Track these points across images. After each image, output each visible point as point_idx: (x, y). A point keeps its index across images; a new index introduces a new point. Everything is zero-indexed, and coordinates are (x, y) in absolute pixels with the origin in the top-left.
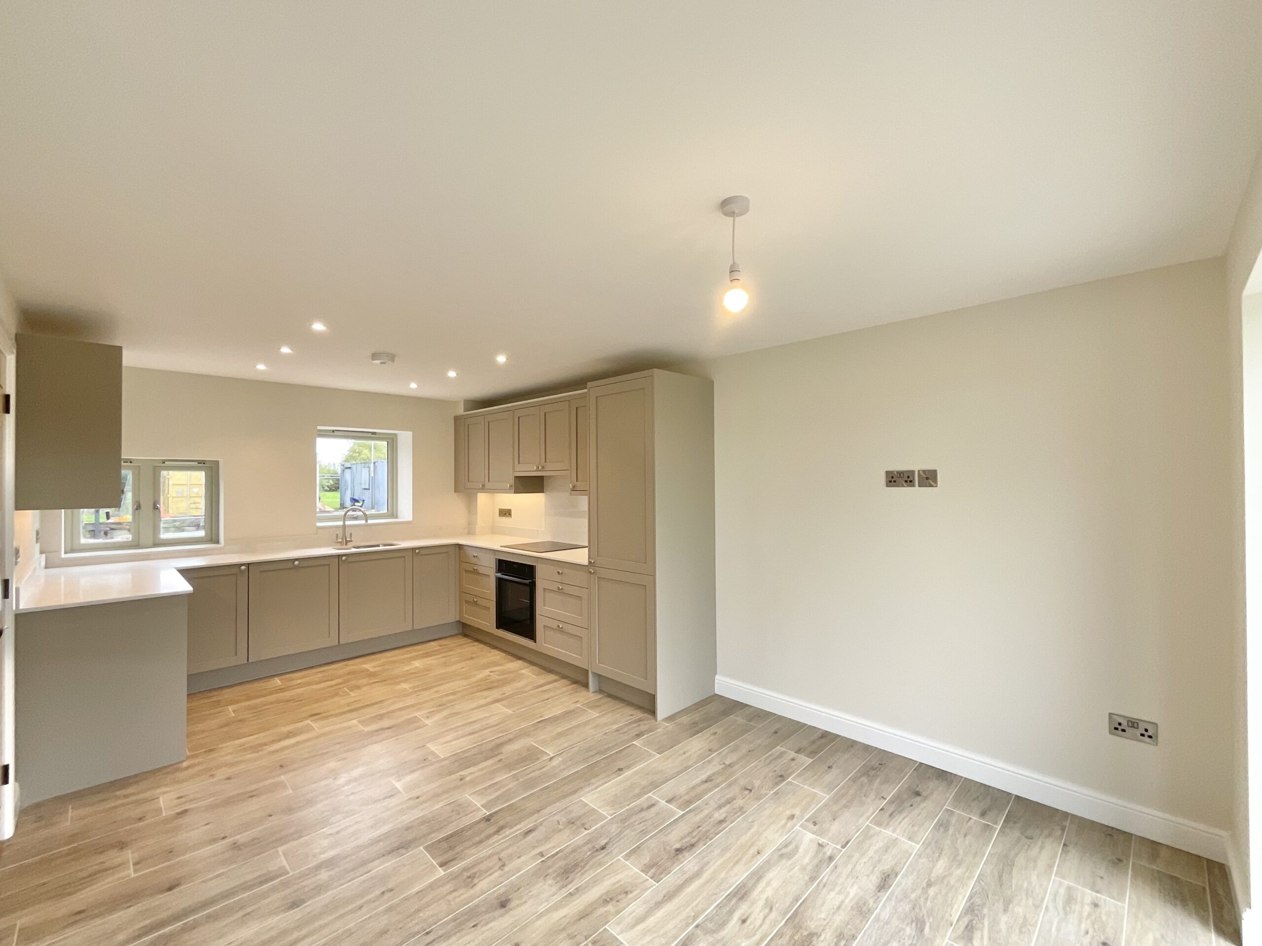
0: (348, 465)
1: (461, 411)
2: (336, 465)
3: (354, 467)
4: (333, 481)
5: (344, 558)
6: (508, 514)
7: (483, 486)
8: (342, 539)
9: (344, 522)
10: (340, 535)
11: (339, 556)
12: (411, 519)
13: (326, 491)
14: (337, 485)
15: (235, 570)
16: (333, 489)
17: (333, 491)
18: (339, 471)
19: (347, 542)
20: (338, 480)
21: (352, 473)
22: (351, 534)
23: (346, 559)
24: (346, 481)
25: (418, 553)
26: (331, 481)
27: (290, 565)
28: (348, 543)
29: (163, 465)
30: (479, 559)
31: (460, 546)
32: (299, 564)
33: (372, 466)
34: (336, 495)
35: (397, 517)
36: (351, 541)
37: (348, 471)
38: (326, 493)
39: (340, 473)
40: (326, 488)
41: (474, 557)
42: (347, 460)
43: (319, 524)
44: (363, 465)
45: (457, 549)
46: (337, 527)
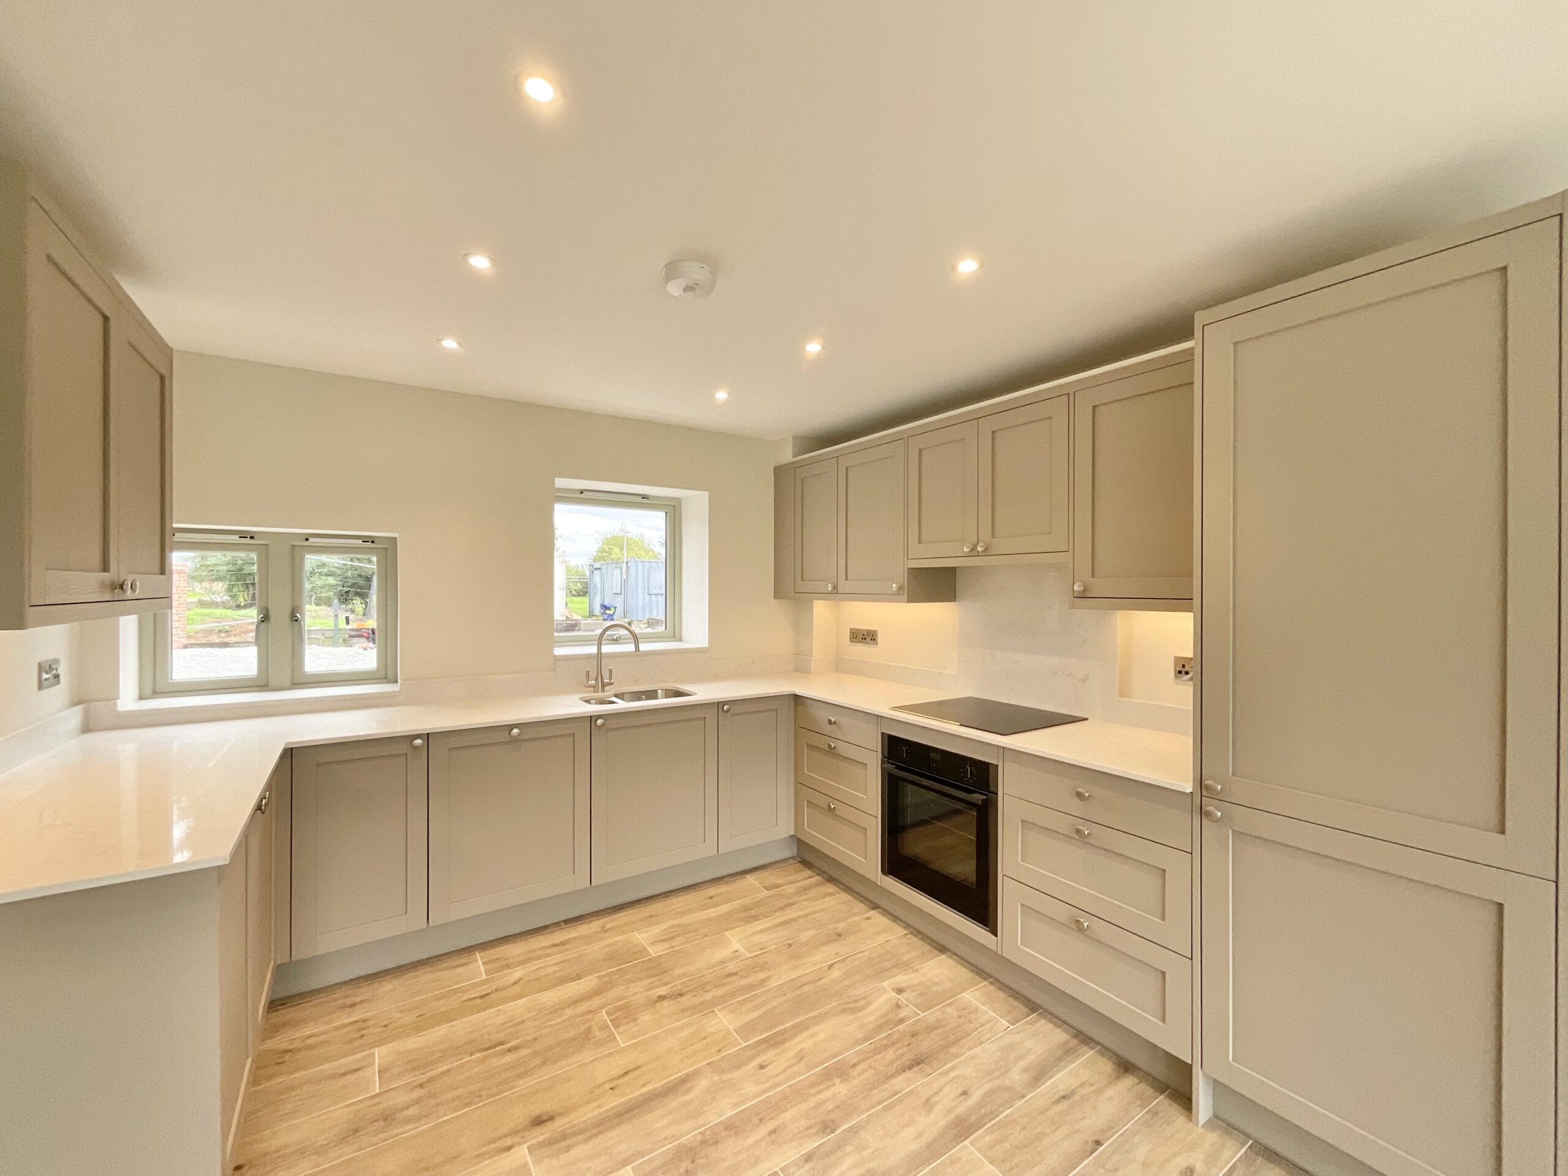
0: (597, 565)
1: (787, 456)
2: (585, 567)
3: (604, 567)
4: (581, 584)
5: (600, 722)
6: (868, 639)
7: (835, 587)
8: (596, 680)
9: (599, 649)
10: (593, 674)
11: (592, 719)
12: (706, 645)
13: (575, 596)
14: (585, 590)
15: (403, 748)
16: (581, 593)
17: (581, 596)
18: (587, 573)
19: (604, 685)
20: (587, 584)
21: (601, 574)
22: (610, 671)
23: (603, 725)
24: (595, 585)
25: (727, 711)
26: (579, 585)
27: (503, 736)
28: (606, 688)
29: (306, 543)
30: (839, 727)
31: (797, 699)
32: (519, 734)
33: (624, 565)
34: (586, 599)
35: (680, 640)
36: (612, 684)
37: (597, 573)
38: (574, 598)
39: (588, 575)
40: (574, 592)
41: (830, 722)
42: (595, 561)
43: (559, 651)
44: (614, 565)
45: (792, 702)
46: (588, 657)
